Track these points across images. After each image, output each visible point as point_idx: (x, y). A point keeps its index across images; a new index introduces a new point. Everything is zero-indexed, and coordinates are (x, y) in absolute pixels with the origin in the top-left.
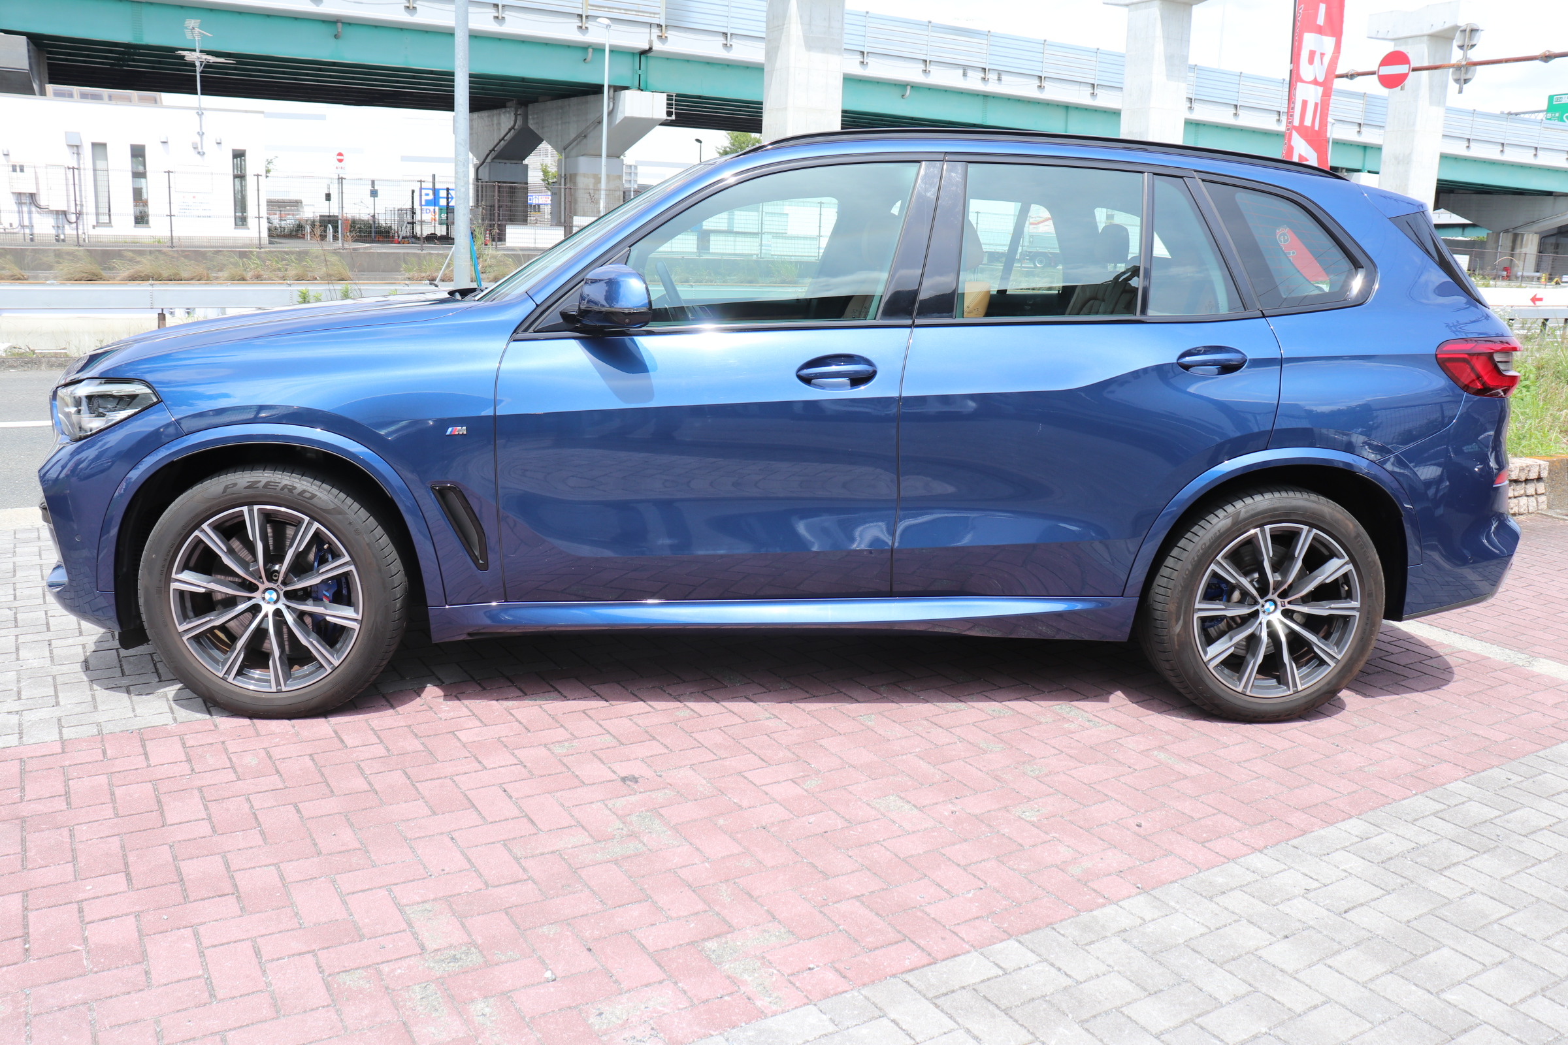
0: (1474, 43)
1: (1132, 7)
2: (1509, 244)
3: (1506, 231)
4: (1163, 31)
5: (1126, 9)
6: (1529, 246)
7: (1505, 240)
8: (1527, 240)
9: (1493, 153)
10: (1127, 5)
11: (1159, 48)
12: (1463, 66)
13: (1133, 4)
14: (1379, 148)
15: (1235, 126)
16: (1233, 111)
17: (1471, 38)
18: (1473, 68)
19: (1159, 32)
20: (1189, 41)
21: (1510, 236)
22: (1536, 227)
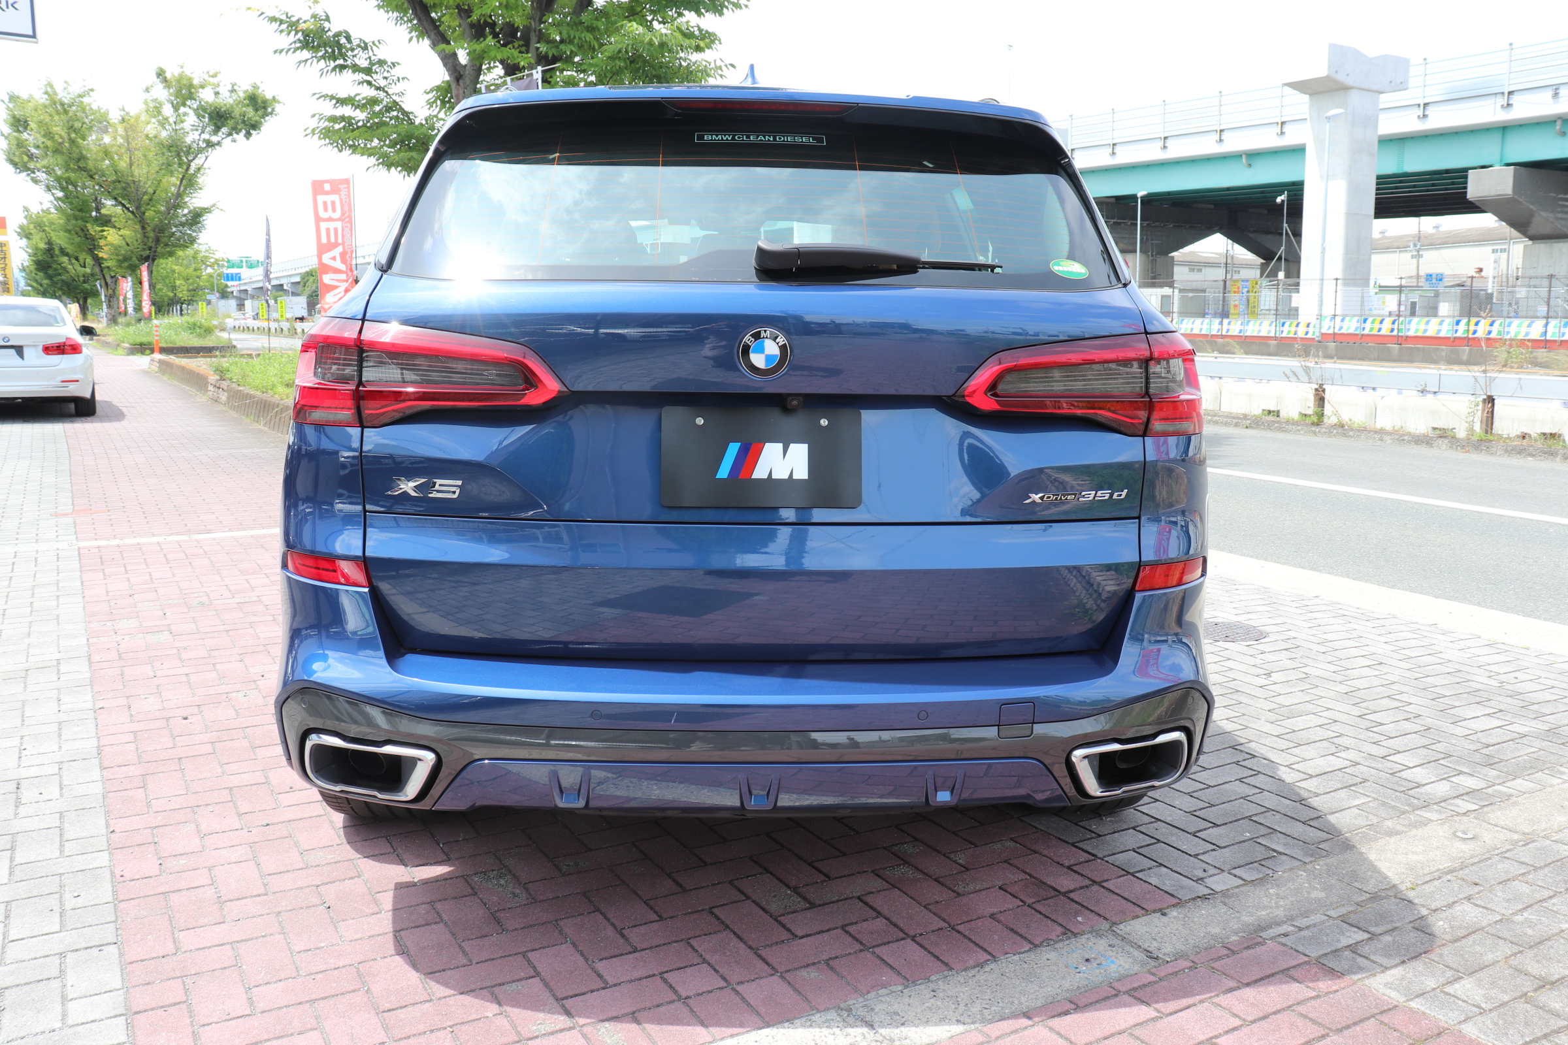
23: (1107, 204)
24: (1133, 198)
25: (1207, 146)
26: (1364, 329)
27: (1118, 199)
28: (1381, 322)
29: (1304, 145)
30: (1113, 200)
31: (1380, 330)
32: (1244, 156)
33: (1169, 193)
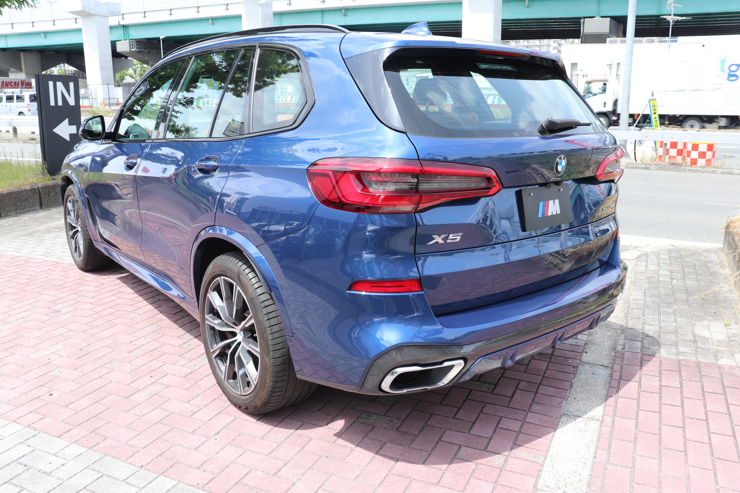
23: (143, 42)
24: (158, 39)
25: (192, 14)
26: (279, 101)
27: (148, 39)
28: (286, 98)
29: (241, 15)
30: (146, 40)
31: (286, 101)
32: (210, 20)
33: (174, 37)
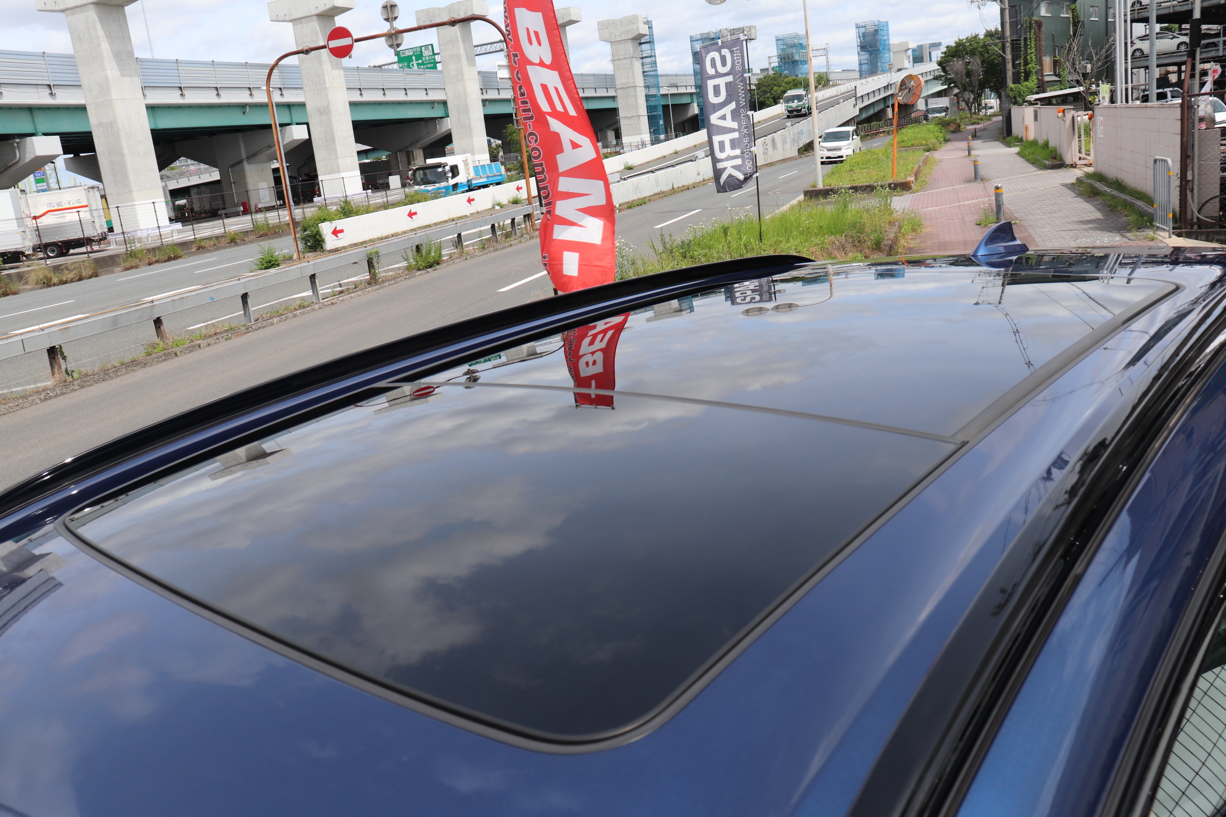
0: (396, 16)
1: (68, 12)
2: (405, 159)
3: (401, 151)
4: (105, 31)
5: (63, 15)
6: (419, 158)
7: (401, 157)
8: (416, 154)
9: (377, 97)
10: (63, 11)
11: (105, 47)
12: (393, 34)
13: (68, 9)
14: (302, 105)
15: (184, 104)
16: (179, 92)
17: (392, 12)
18: (400, 35)
19: (101, 32)
20: (130, 38)
21: (404, 153)
22: (419, 145)
